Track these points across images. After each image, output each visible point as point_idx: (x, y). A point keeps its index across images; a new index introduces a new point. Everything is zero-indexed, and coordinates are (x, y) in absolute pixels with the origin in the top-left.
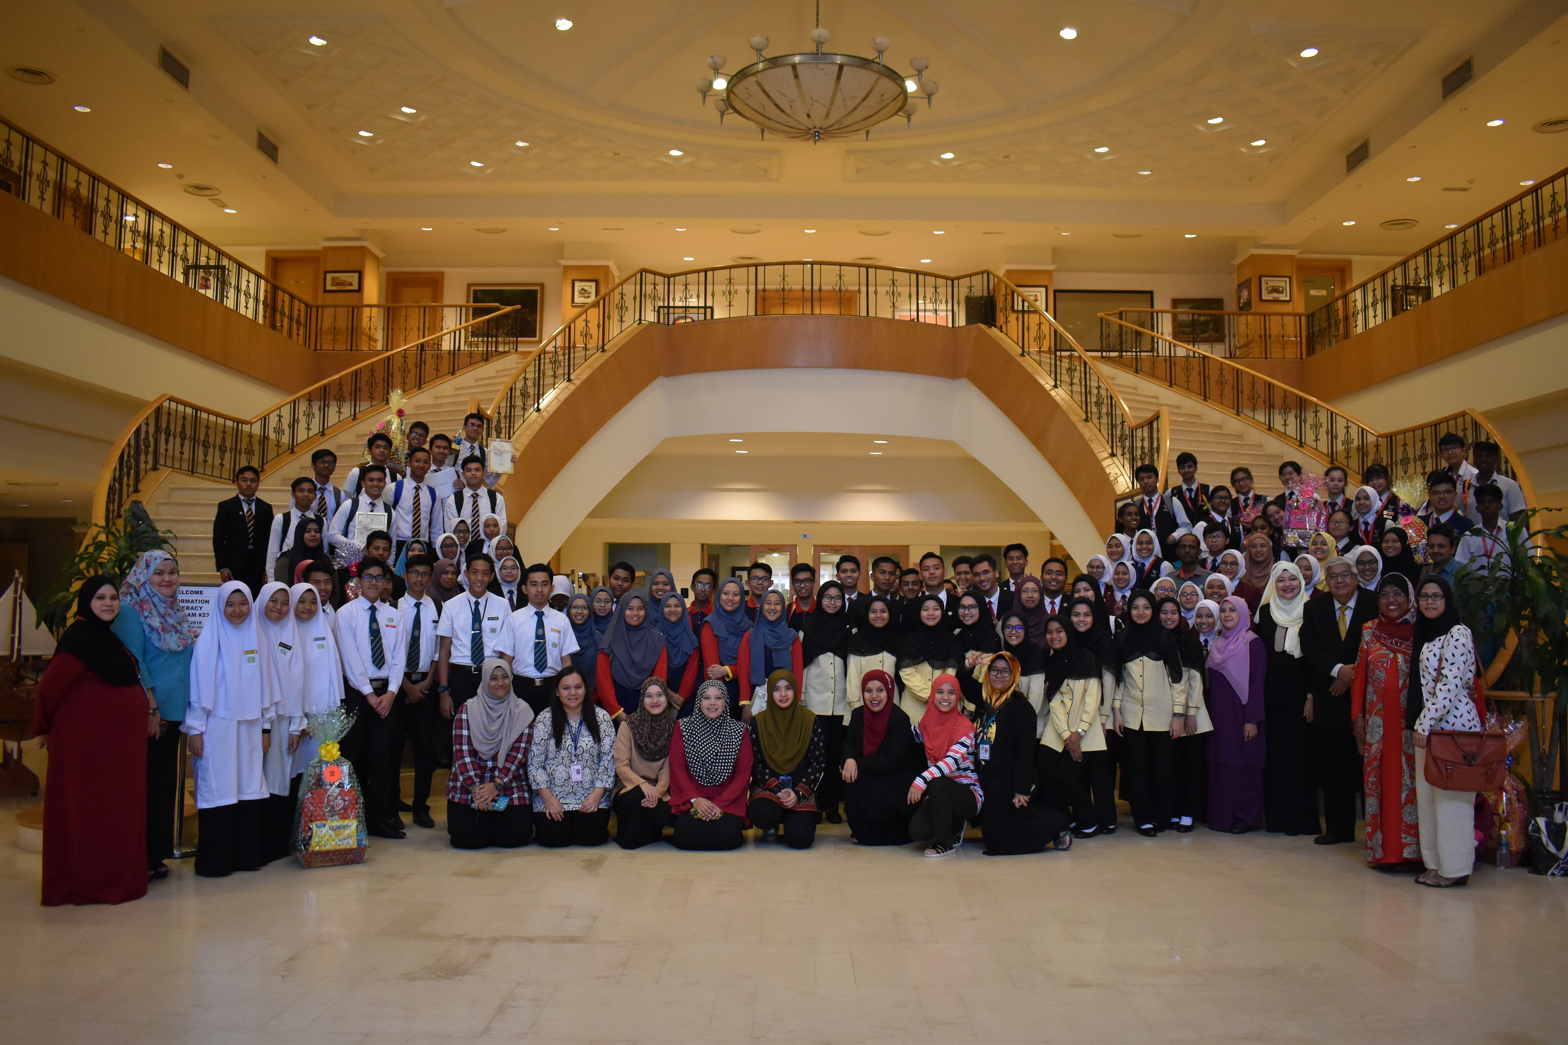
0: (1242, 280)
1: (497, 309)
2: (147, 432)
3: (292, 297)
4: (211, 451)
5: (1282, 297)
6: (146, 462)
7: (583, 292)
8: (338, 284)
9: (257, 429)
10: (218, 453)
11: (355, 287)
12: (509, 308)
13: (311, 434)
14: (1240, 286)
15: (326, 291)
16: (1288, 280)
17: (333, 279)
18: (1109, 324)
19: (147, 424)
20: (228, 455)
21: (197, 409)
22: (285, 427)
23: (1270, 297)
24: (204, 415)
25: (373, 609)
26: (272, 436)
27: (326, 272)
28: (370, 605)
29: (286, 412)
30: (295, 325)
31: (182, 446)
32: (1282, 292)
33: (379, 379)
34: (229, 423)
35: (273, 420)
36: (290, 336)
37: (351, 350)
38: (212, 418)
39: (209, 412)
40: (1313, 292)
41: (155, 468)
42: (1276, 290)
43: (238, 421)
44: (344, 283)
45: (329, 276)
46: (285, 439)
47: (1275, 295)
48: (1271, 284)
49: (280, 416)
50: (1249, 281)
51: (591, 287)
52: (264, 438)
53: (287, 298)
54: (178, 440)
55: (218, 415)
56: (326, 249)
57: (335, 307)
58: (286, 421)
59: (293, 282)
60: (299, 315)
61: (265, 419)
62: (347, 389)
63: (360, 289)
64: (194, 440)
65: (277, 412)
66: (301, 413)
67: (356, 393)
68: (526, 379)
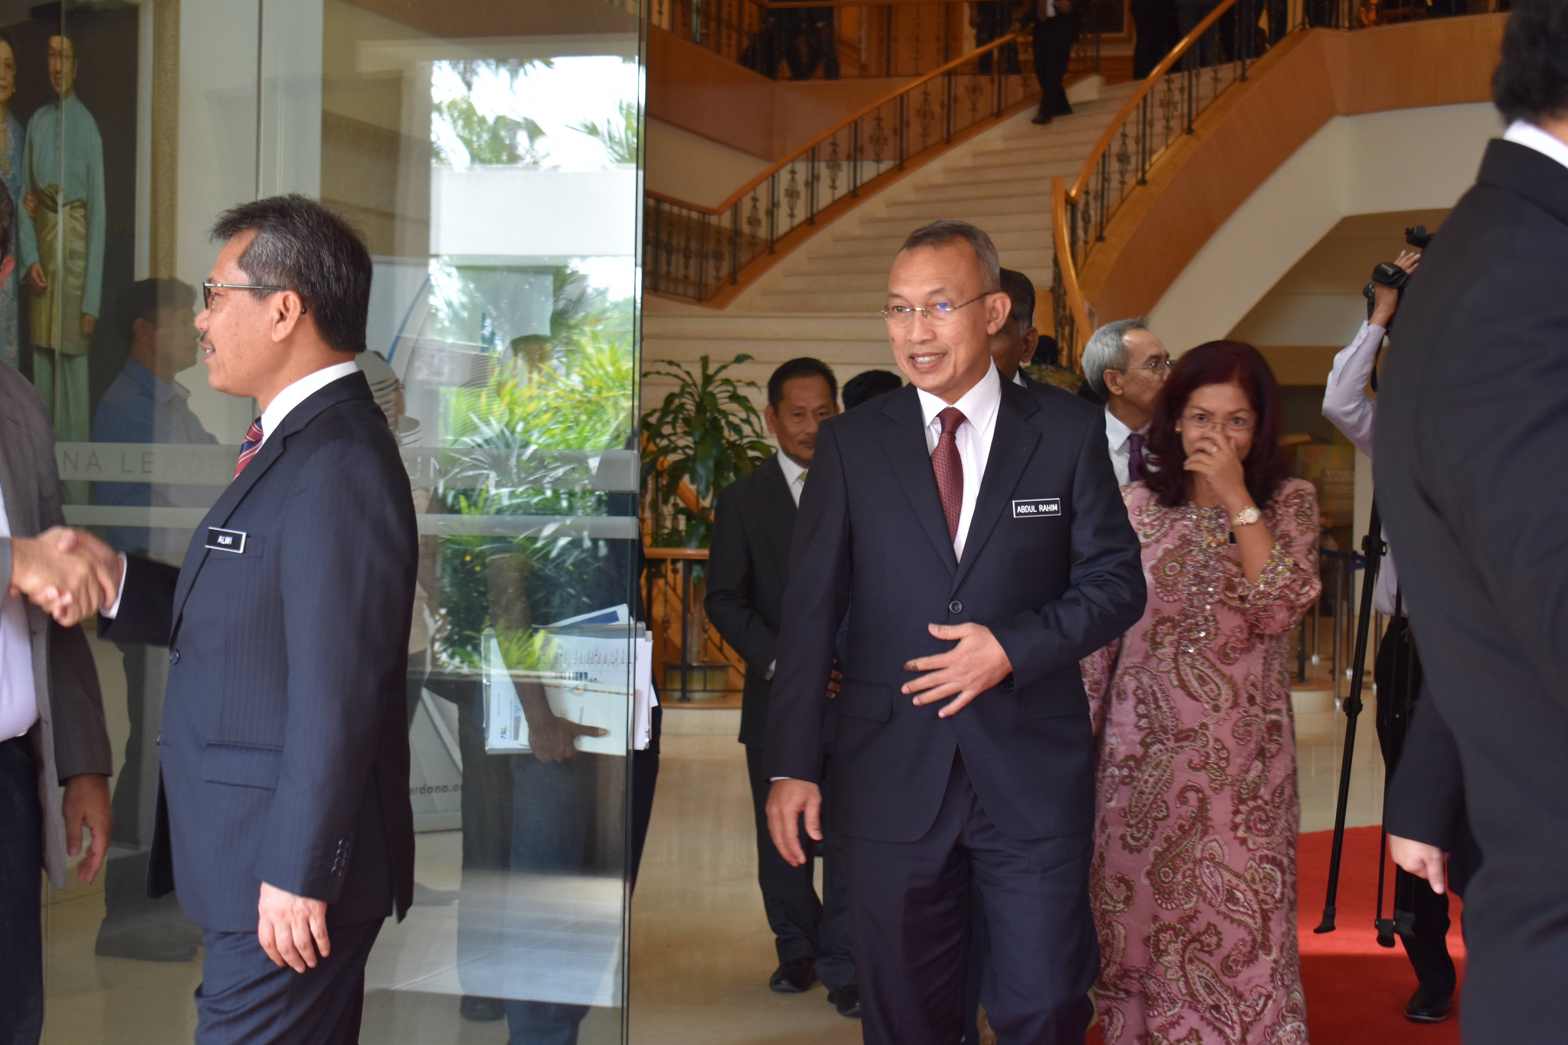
9: (725, 221)
13: (796, 222)
20: (693, 262)
22: (762, 216)
26: (746, 228)
29: (762, 191)
34: (694, 215)
43: (705, 212)
46: (762, 232)
49: (755, 199)
52: (736, 233)
55: (682, 204)
58: (763, 206)
61: (735, 206)
62: (843, 150)
65: (751, 194)
66: (782, 192)
67: (856, 155)
68: (1124, 135)
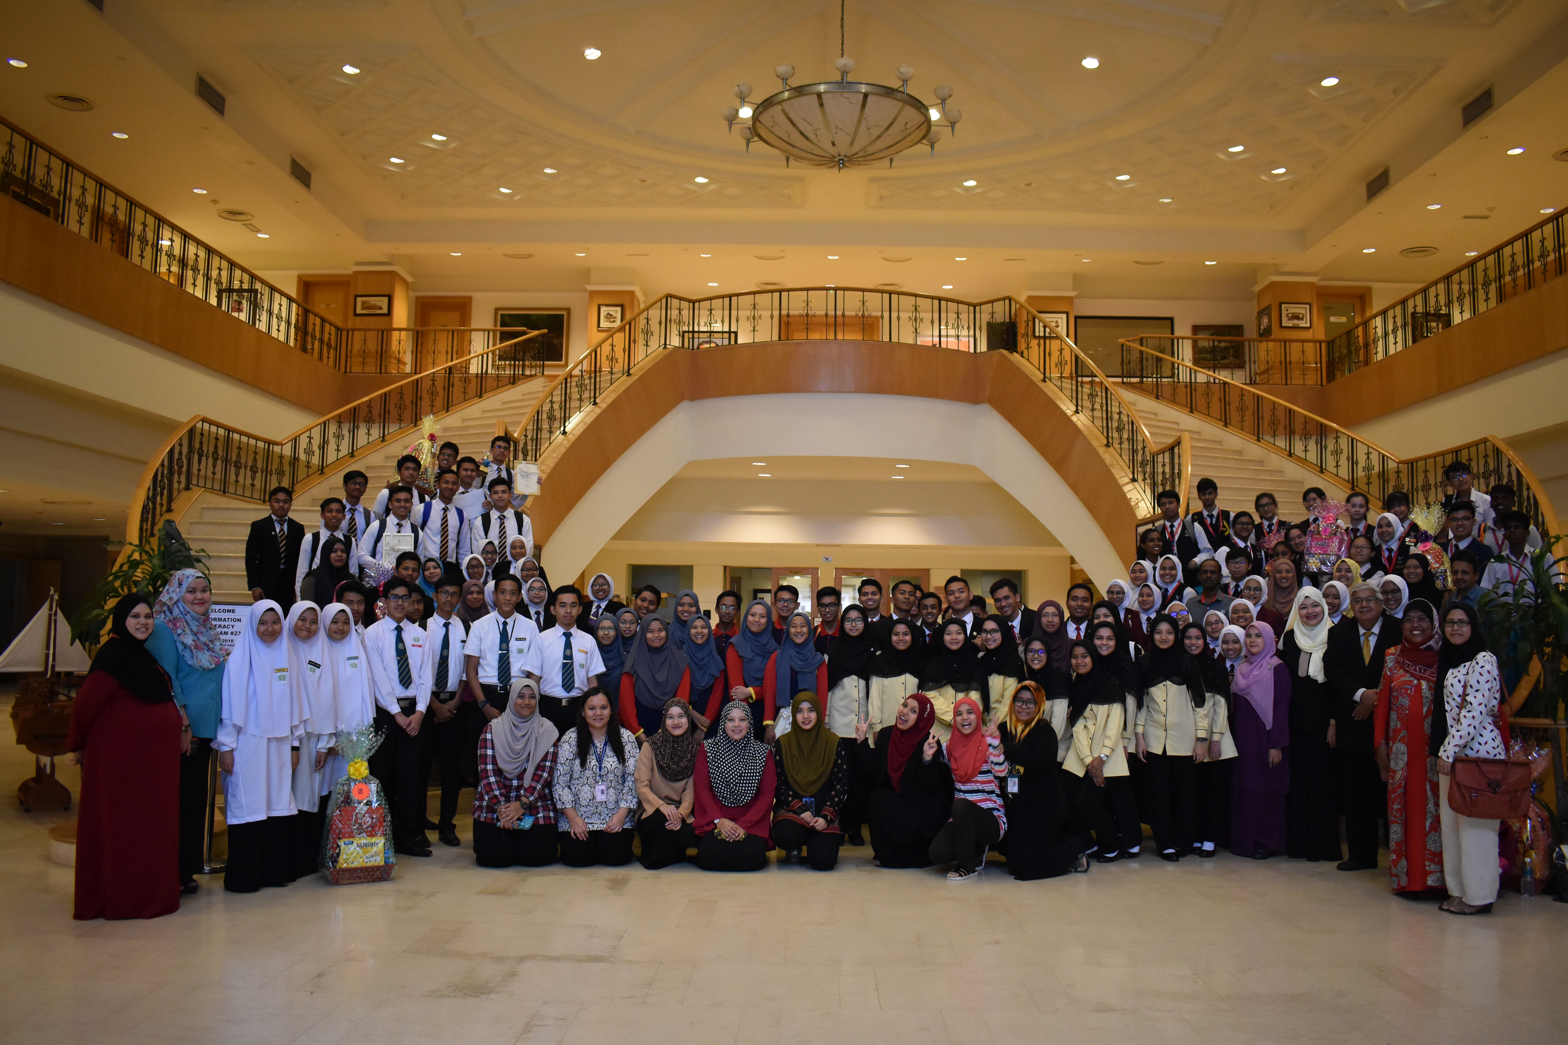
0: (1262, 308)
1: (525, 333)
2: (180, 453)
3: (323, 320)
4: (242, 471)
5: (1302, 324)
6: (179, 482)
7: (609, 316)
8: (368, 308)
9: (287, 451)
10: (249, 473)
11: (385, 311)
12: (536, 333)
13: (341, 455)
14: (1261, 313)
15: (356, 315)
16: (1308, 306)
17: (363, 303)
18: (1129, 350)
19: (181, 445)
20: (259, 475)
21: (229, 430)
22: (315, 448)
23: (1290, 324)
24: (236, 436)
25: (399, 630)
26: (303, 457)
27: (356, 296)
28: (396, 625)
29: (316, 433)
30: (325, 348)
31: (214, 466)
32: (1302, 319)
33: (408, 402)
34: (261, 444)
35: (303, 442)
36: (321, 358)
37: (380, 373)
38: (244, 439)
39: (241, 433)
40: (1333, 319)
41: (187, 488)
42: (1296, 317)
43: (269, 442)
44: (373, 307)
45: (359, 300)
46: (315, 460)
47: (1296, 322)
48: (1291, 311)
49: (310, 438)
50: (1268, 308)
51: (617, 312)
52: (295, 459)
53: (318, 321)
54: (211, 460)
55: (249, 436)
56: (356, 273)
57: (365, 330)
58: (316, 442)
59: (323, 306)
60: (330, 338)
61: (295, 441)
62: (376, 411)
63: (389, 313)
64: (226, 460)
65: (308, 434)
66: (331, 435)
67: (385, 418)
68: (552, 402)
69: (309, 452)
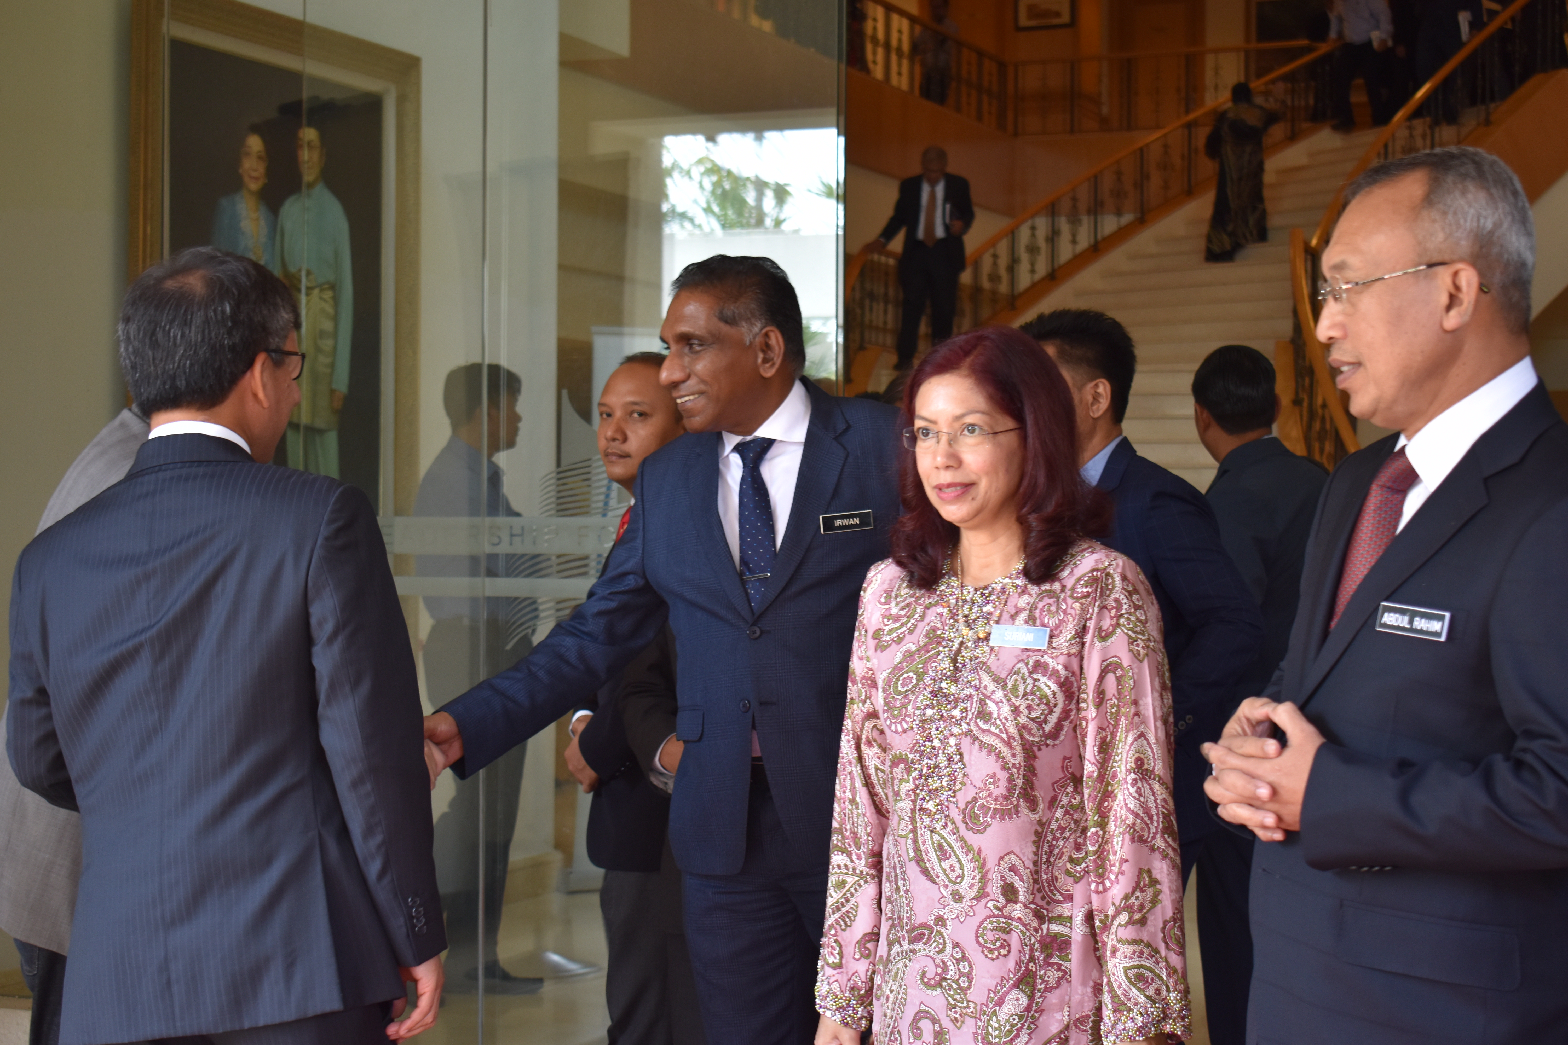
3: (981, 54)
8: (1037, 16)
11: (1066, 18)
13: (1037, 277)
15: (1020, 30)
17: (1029, 7)
22: (1003, 272)
26: (986, 284)
29: (1003, 248)
30: (985, 98)
31: (886, 312)
33: (1128, 186)
36: (980, 117)
41: (862, 348)
44: (1047, 14)
45: (1023, 3)
46: (1003, 289)
49: (995, 256)
52: (977, 290)
53: (974, 57)
54: (882, 305)
57: (1043, 62)
58: (1003, 262)
61: (976, 263)
62: (1083, 205)
63: (1073, 23)
65: (991, 251)
66: (1022, 248)
67: (1096, 209)
69: (994, 278)
